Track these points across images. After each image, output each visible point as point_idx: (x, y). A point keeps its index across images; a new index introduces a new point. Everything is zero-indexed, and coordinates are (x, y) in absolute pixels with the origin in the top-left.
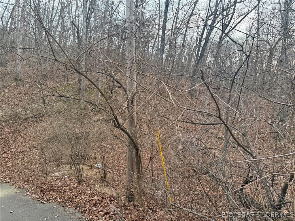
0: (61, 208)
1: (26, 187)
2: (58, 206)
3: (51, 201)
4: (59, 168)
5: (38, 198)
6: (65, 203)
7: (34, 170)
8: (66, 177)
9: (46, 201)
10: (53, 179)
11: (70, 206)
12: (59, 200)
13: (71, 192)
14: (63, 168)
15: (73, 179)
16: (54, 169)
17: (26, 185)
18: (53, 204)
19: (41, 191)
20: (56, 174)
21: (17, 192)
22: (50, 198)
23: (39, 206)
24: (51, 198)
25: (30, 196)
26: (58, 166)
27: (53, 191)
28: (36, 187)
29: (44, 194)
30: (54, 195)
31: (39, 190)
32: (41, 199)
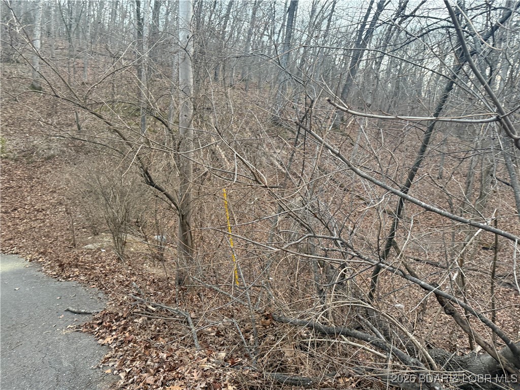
0: (82, 287)
1: (41, 260)
2: (78, 285)
3: (71, 279)
4: (96, 237)
5: (55, 275)
6: (89, 282)
7: (56, 239)
8: (103, 250)
9: (64, 279)
10: (82, 252)
11: (94, 286)
12: (82, 278)
13: (102, 269)
14: (103, 238)
15: (113, 255)
16: (89, 238)
17: (40, 257)
18: (72, 283)
19: (60, 266)
20: (90, 246)
21: (27, 266)
22: (70, 275)
23: (54, 284)
24: (71, 276)
25: (45, 272)
26: (95, 235)
27: (77, 266)
28: (55, 261)
29: (63, 269)
30: (77, 271)
31: (57, 264)
32: (58, 276)
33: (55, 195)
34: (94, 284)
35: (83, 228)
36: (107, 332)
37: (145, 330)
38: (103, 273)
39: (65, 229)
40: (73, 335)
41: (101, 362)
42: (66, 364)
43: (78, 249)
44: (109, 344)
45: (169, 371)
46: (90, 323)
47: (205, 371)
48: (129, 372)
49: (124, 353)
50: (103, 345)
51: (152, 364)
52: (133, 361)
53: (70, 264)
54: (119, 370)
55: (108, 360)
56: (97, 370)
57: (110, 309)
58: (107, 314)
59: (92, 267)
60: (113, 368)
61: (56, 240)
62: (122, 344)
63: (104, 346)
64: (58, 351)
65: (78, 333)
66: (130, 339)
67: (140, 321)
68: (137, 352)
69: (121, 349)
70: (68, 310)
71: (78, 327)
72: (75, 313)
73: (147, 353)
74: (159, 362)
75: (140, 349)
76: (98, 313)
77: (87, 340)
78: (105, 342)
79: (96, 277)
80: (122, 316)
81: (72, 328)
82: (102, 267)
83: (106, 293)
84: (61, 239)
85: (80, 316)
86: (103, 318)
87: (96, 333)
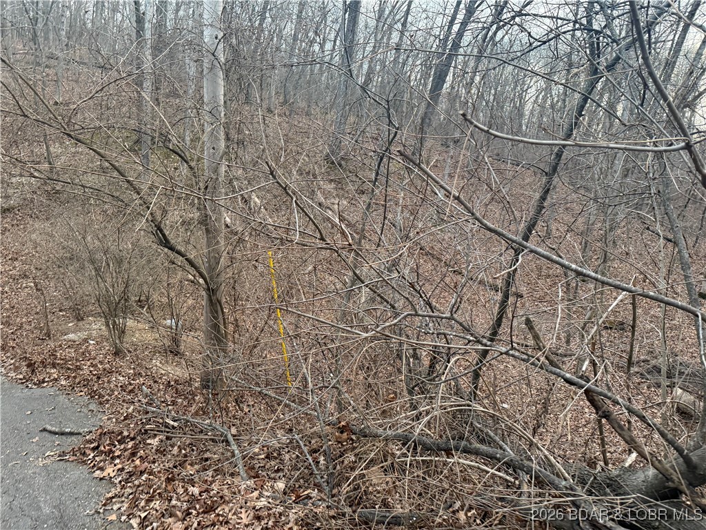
0: (64, 396)
2: (58, 392)
3: (46, 384)
4: (81, 324)
5: (21, 379)
6: (74, 388)
7: (21, 327)
8: (92, 342)
9: (35, 384)
10: (60, 346)
11: (81, 394)
12: (63, 383)
13: (92, 369)
14: (90, 324)
15: (107, 348)
16: (69, 325)
18: (49, 390)
19: (29, 366)
20: (71, 336)
22: (44, 378)
23: (20, 392)
24: (46, 379)
25: (6, 375)
26: (79, 320)
27: (54, 365)
28: (20, 359)
29: (33, 371)
30: (54, 373)
31: (24, 363)
32: (27, 381)
33: (17, 264)
34: (82, 391)
35: (60, 311)
36: (106, 460)
37: (164, 455)
38: (94, 375)
39: (33, 312)
40: (56, 466)
41: (100, 504)
42: (47, 510)
43: (54, 341)
44: (111, 478)
45: (204, 512)
46: (80, 448)
47: (257, 510)
48: (145, 517)
49: (134, 490)
50: (101, 479)
51: (179, 504)
52: (149, 501)
53: (43, 362)
54: (128, 516)
55: (111, 501)
56: (96, 516)
57: (110, 426)
58: (105, 434)
59: (77, 366)
60: (119, 512)
61: (20, 329)
62: (130, 476)
63: (104, 481)
64: (34, 491)
65: (61, 462)
66: (142, 468)
67: (155, 442)
68: (155, 487)
69: (129, 485)
70: (45, 430)
71: (62, 454)
72: (55, 433)
73: (169, 488)
74: (189, 501)
75: (159, 482)
76: (91, 432)
77: (78, 473)
78: (105, 474)
79: (84, 381)
80: (128, 436)
81: (52, 456)
82: (92, 365)
83: (101, 403)
84: (28, 327)
85: (64, 437)
86: (100, 439)
87: (89, 462)
